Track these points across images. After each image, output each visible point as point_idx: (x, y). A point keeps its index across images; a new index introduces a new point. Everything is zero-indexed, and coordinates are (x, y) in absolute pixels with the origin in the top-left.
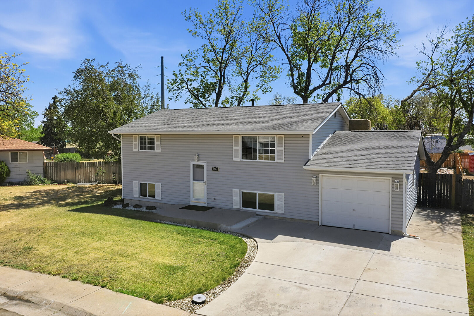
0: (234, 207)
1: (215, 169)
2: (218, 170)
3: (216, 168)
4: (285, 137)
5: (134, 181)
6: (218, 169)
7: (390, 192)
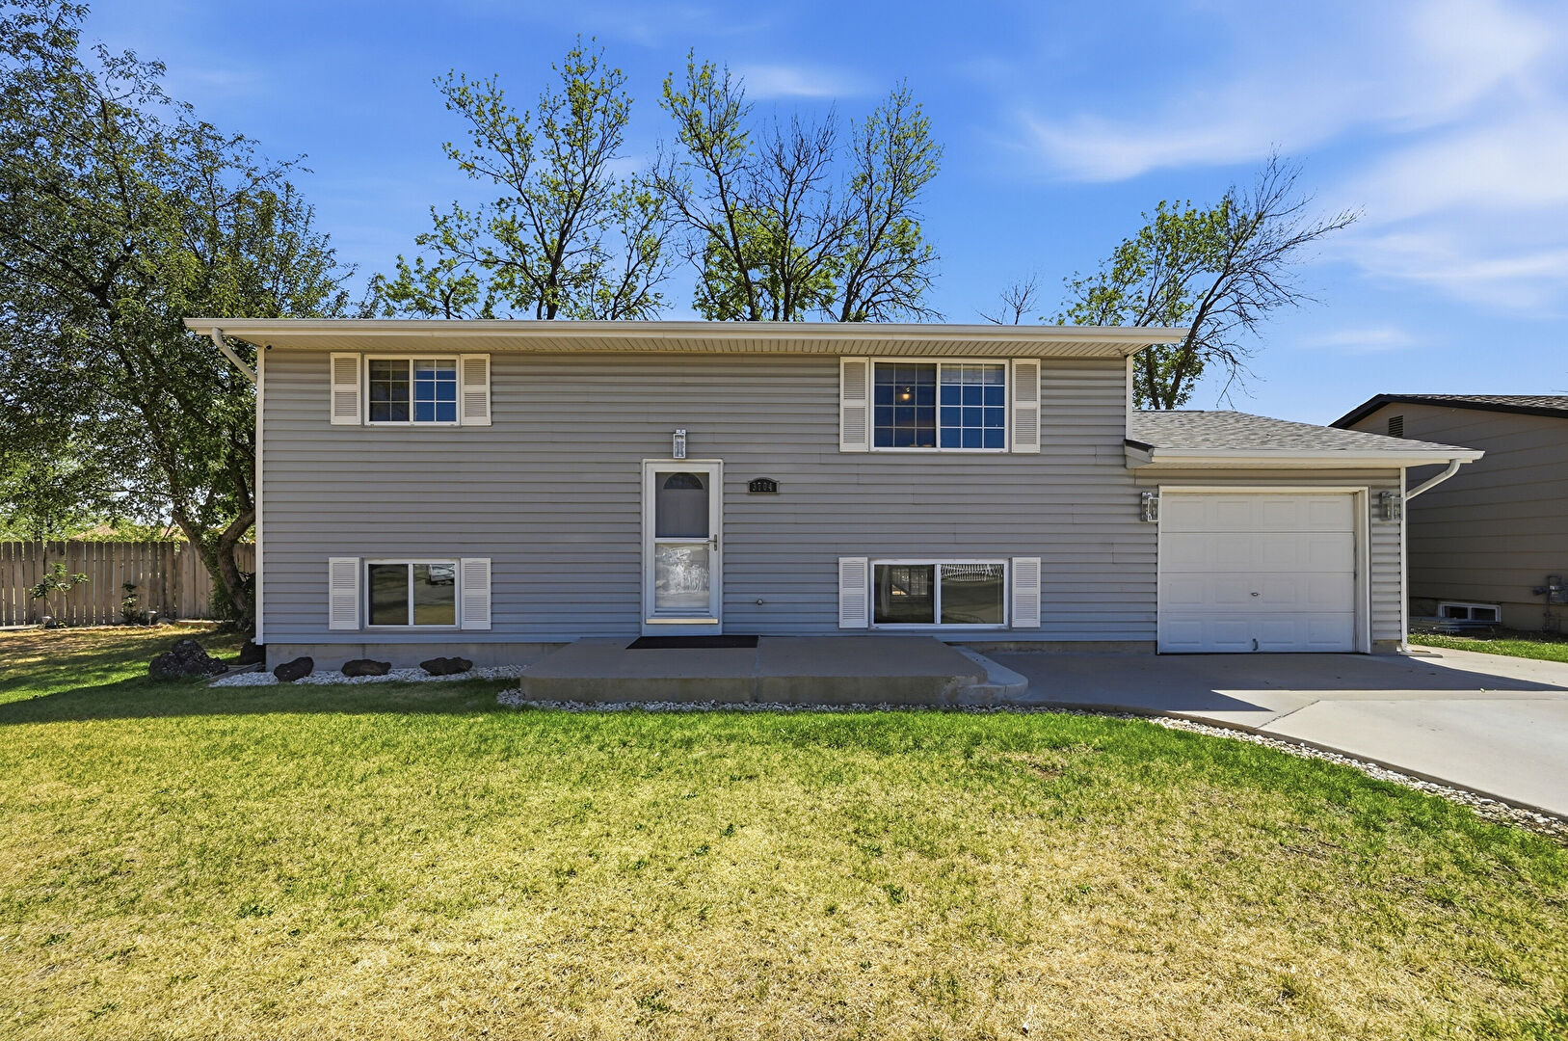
0: (845, 623)
1: (763, 486)
2: (774, 490)
3: (768, 481)
4: (1042, 368)
5: (332, 560)
6: (774, 485)
7: (1355, 533)
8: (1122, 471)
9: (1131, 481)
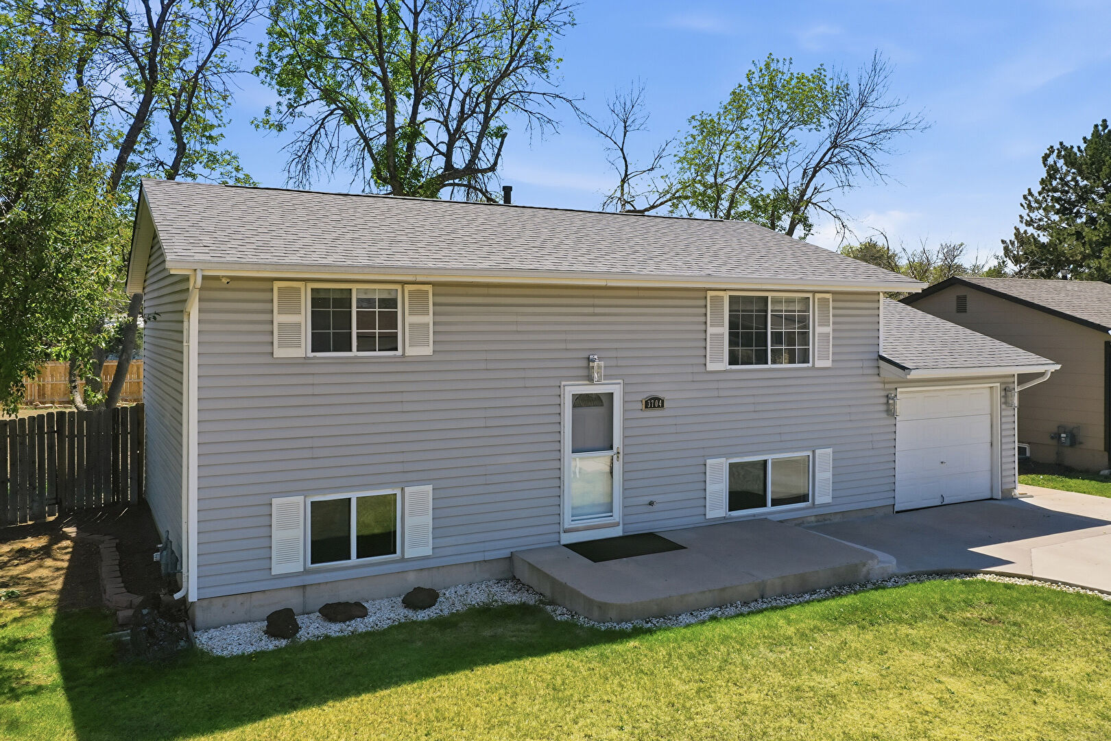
0: (711, 514)
1: (654, 403)
2: (663, 406)
3: (659, 399)
4: (833, 301)
5: (275, 501)
6: (663, 401)
7: (991, 415)
8: (877, 378)
9: (881, 386)
